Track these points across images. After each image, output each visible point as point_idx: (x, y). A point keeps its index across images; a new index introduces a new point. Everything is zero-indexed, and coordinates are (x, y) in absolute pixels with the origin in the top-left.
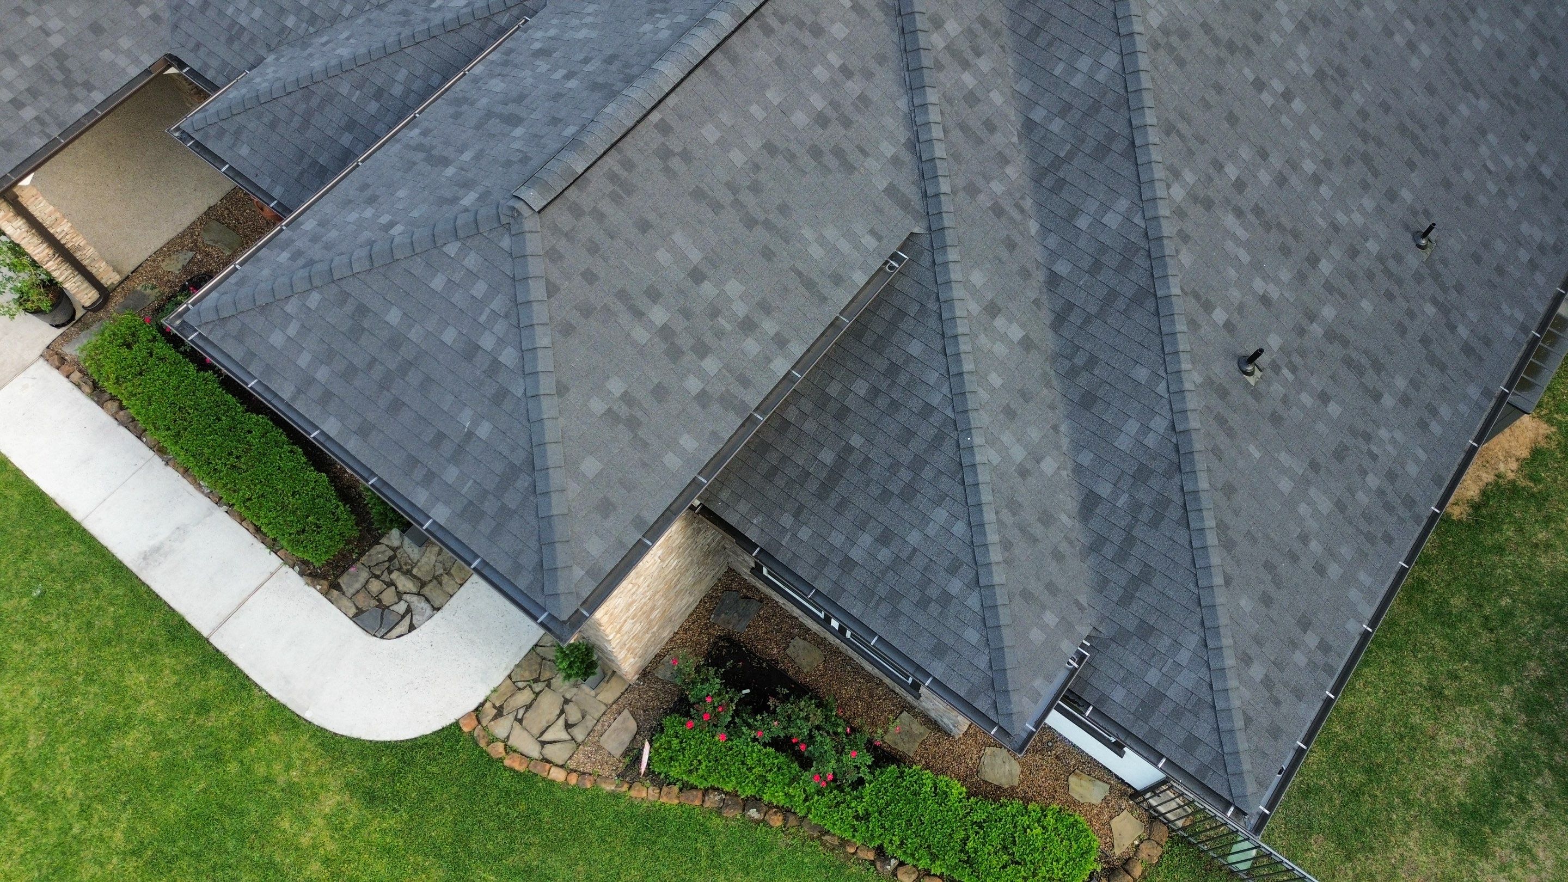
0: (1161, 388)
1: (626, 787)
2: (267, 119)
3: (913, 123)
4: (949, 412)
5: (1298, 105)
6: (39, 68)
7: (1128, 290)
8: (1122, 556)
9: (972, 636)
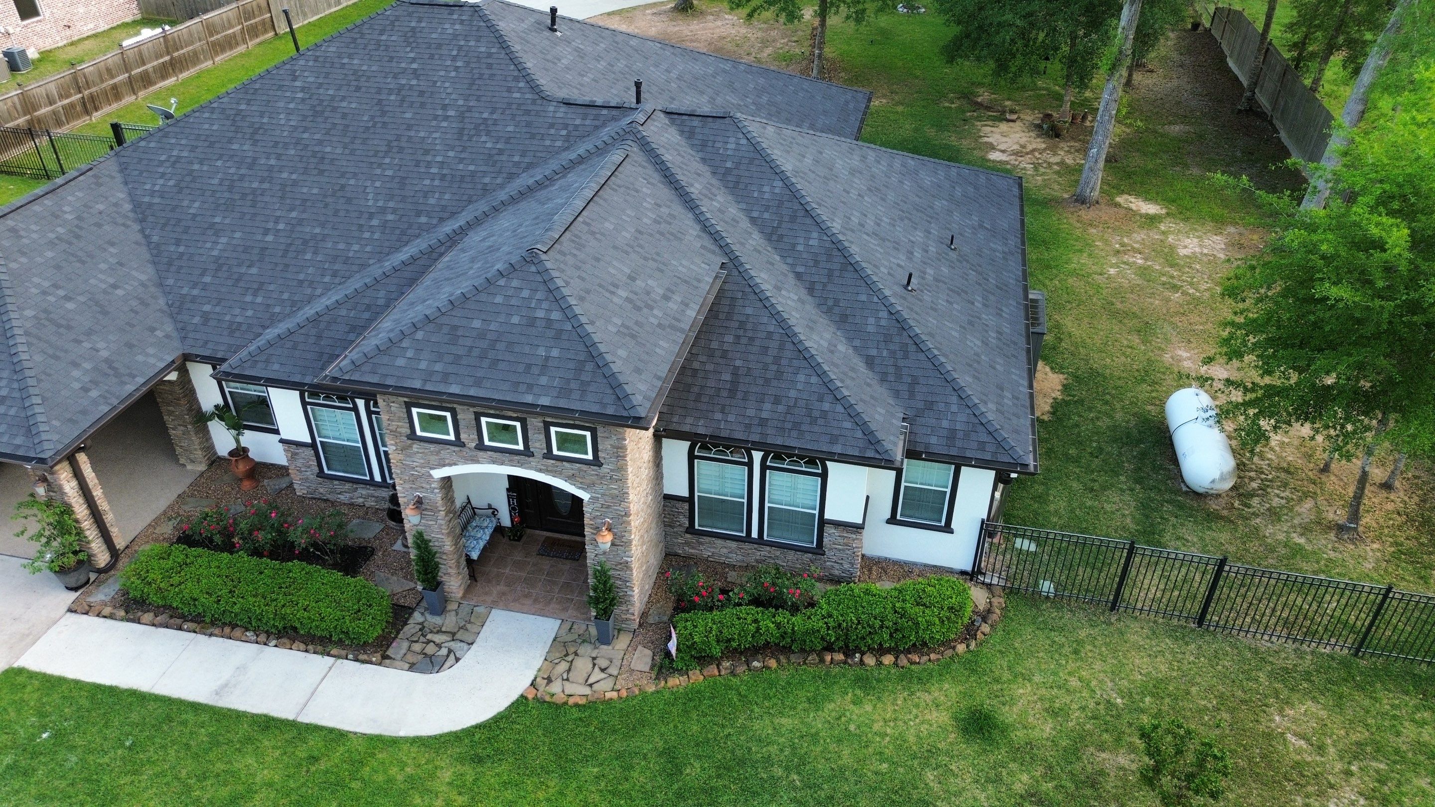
0: (875, 299)
1: (663, 683)
2: (289, 344)
3: (700, 221)
4: (781, 331)
5: (867, 199)
6: (95, 369)
7: (836, 266)
8: (899, 376)
9: (848, 425)
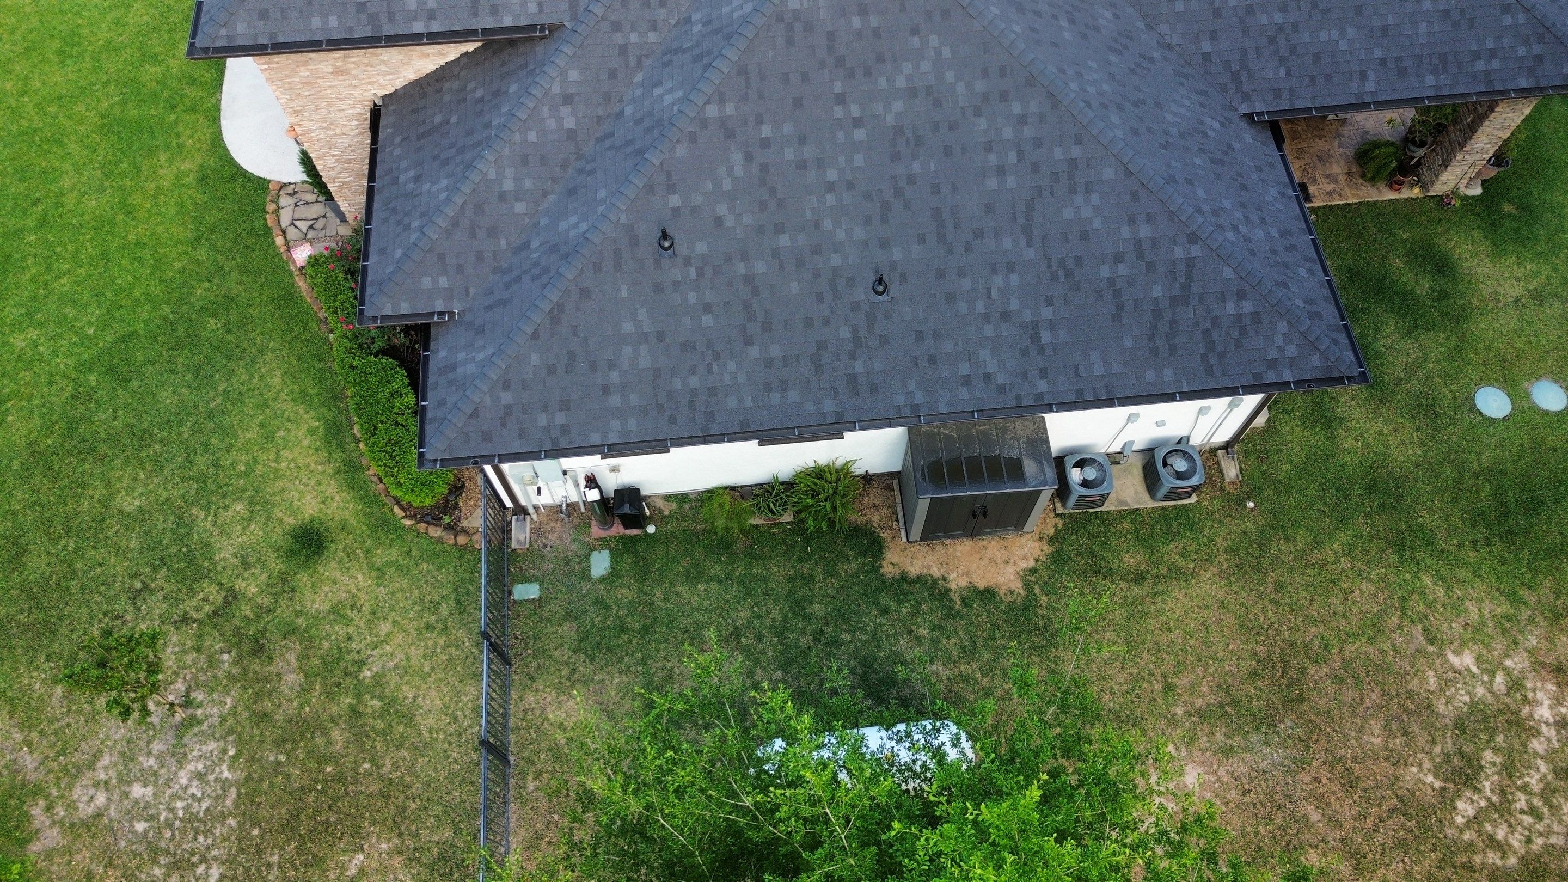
5: (860, 134)
8: (508, 285)
